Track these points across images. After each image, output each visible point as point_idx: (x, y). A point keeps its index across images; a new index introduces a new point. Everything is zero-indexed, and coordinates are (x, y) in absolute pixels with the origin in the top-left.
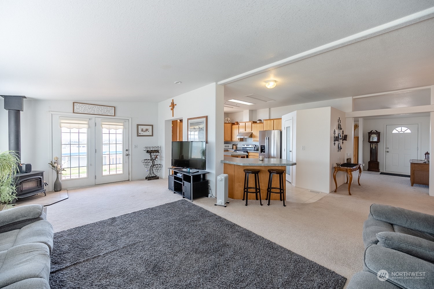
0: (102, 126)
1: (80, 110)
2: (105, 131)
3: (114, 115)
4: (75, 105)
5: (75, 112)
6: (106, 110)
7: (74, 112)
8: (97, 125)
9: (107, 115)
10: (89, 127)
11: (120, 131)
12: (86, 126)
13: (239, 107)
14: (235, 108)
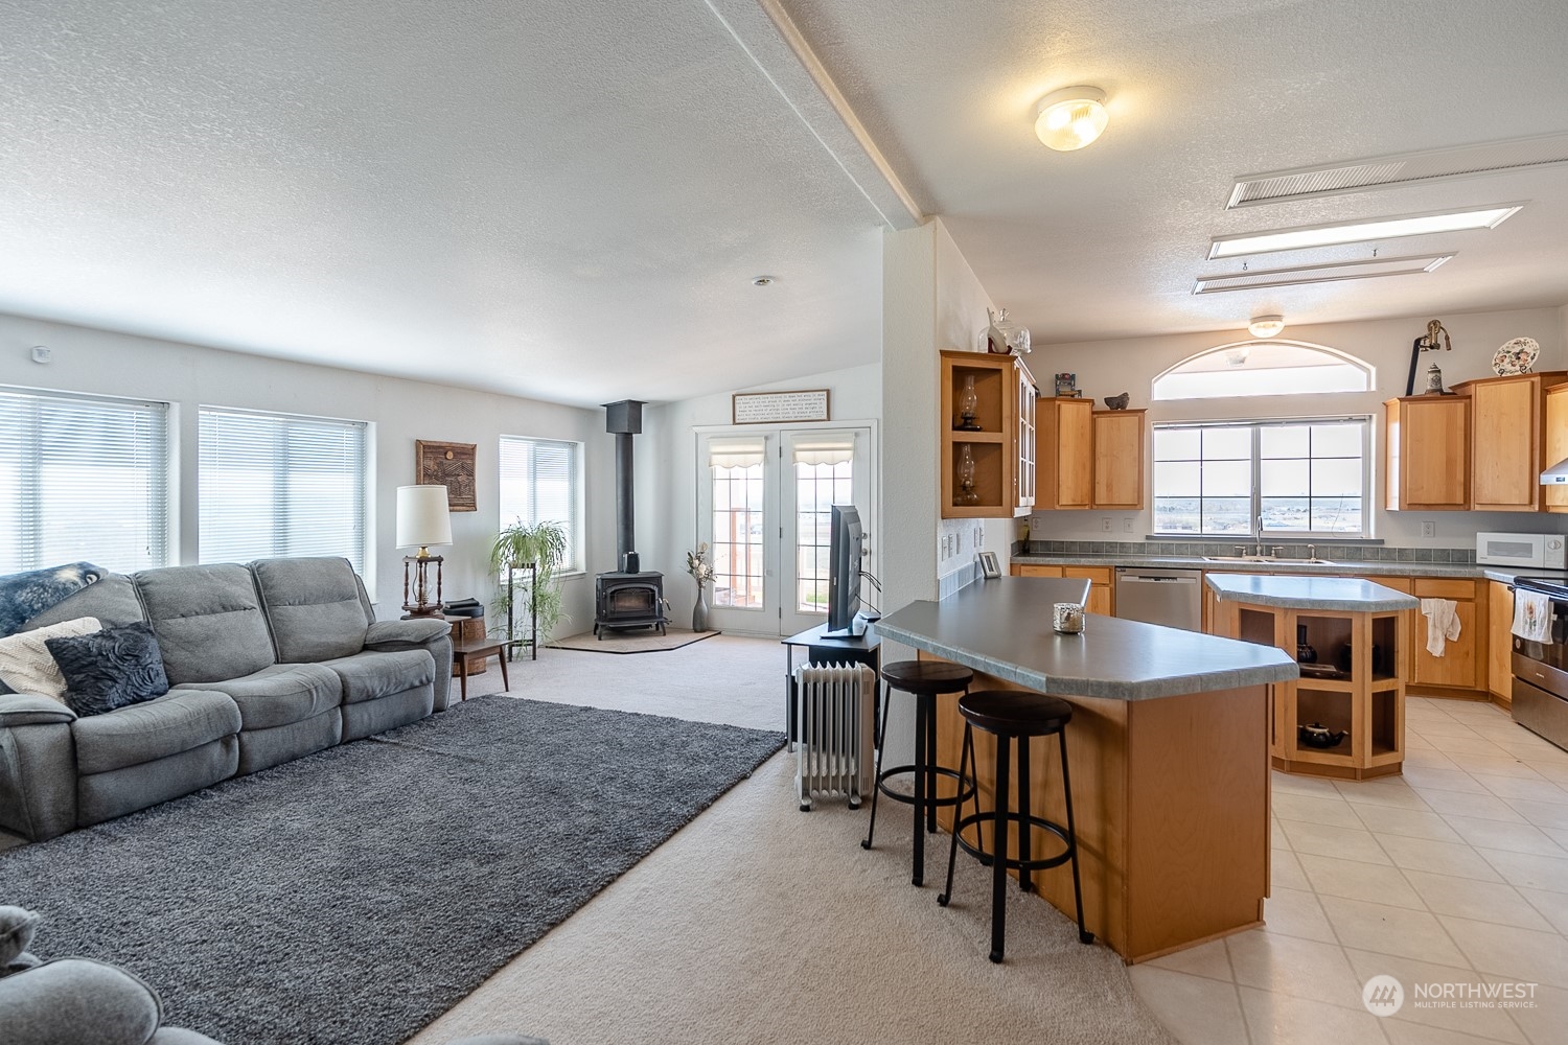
0: (794, 456)
1: (748, 413)
2: (804, 470)
3: (825, 417)
4: (737, 402)
5: (737, 421)
6: (804, 402)
7: (734, 423)
8: (783, 454)
9: (807, 418)
10: (766, 460)
11: (845, 469)
12: (760, 457)
13: (1453, 254)
14: (1433, 266)
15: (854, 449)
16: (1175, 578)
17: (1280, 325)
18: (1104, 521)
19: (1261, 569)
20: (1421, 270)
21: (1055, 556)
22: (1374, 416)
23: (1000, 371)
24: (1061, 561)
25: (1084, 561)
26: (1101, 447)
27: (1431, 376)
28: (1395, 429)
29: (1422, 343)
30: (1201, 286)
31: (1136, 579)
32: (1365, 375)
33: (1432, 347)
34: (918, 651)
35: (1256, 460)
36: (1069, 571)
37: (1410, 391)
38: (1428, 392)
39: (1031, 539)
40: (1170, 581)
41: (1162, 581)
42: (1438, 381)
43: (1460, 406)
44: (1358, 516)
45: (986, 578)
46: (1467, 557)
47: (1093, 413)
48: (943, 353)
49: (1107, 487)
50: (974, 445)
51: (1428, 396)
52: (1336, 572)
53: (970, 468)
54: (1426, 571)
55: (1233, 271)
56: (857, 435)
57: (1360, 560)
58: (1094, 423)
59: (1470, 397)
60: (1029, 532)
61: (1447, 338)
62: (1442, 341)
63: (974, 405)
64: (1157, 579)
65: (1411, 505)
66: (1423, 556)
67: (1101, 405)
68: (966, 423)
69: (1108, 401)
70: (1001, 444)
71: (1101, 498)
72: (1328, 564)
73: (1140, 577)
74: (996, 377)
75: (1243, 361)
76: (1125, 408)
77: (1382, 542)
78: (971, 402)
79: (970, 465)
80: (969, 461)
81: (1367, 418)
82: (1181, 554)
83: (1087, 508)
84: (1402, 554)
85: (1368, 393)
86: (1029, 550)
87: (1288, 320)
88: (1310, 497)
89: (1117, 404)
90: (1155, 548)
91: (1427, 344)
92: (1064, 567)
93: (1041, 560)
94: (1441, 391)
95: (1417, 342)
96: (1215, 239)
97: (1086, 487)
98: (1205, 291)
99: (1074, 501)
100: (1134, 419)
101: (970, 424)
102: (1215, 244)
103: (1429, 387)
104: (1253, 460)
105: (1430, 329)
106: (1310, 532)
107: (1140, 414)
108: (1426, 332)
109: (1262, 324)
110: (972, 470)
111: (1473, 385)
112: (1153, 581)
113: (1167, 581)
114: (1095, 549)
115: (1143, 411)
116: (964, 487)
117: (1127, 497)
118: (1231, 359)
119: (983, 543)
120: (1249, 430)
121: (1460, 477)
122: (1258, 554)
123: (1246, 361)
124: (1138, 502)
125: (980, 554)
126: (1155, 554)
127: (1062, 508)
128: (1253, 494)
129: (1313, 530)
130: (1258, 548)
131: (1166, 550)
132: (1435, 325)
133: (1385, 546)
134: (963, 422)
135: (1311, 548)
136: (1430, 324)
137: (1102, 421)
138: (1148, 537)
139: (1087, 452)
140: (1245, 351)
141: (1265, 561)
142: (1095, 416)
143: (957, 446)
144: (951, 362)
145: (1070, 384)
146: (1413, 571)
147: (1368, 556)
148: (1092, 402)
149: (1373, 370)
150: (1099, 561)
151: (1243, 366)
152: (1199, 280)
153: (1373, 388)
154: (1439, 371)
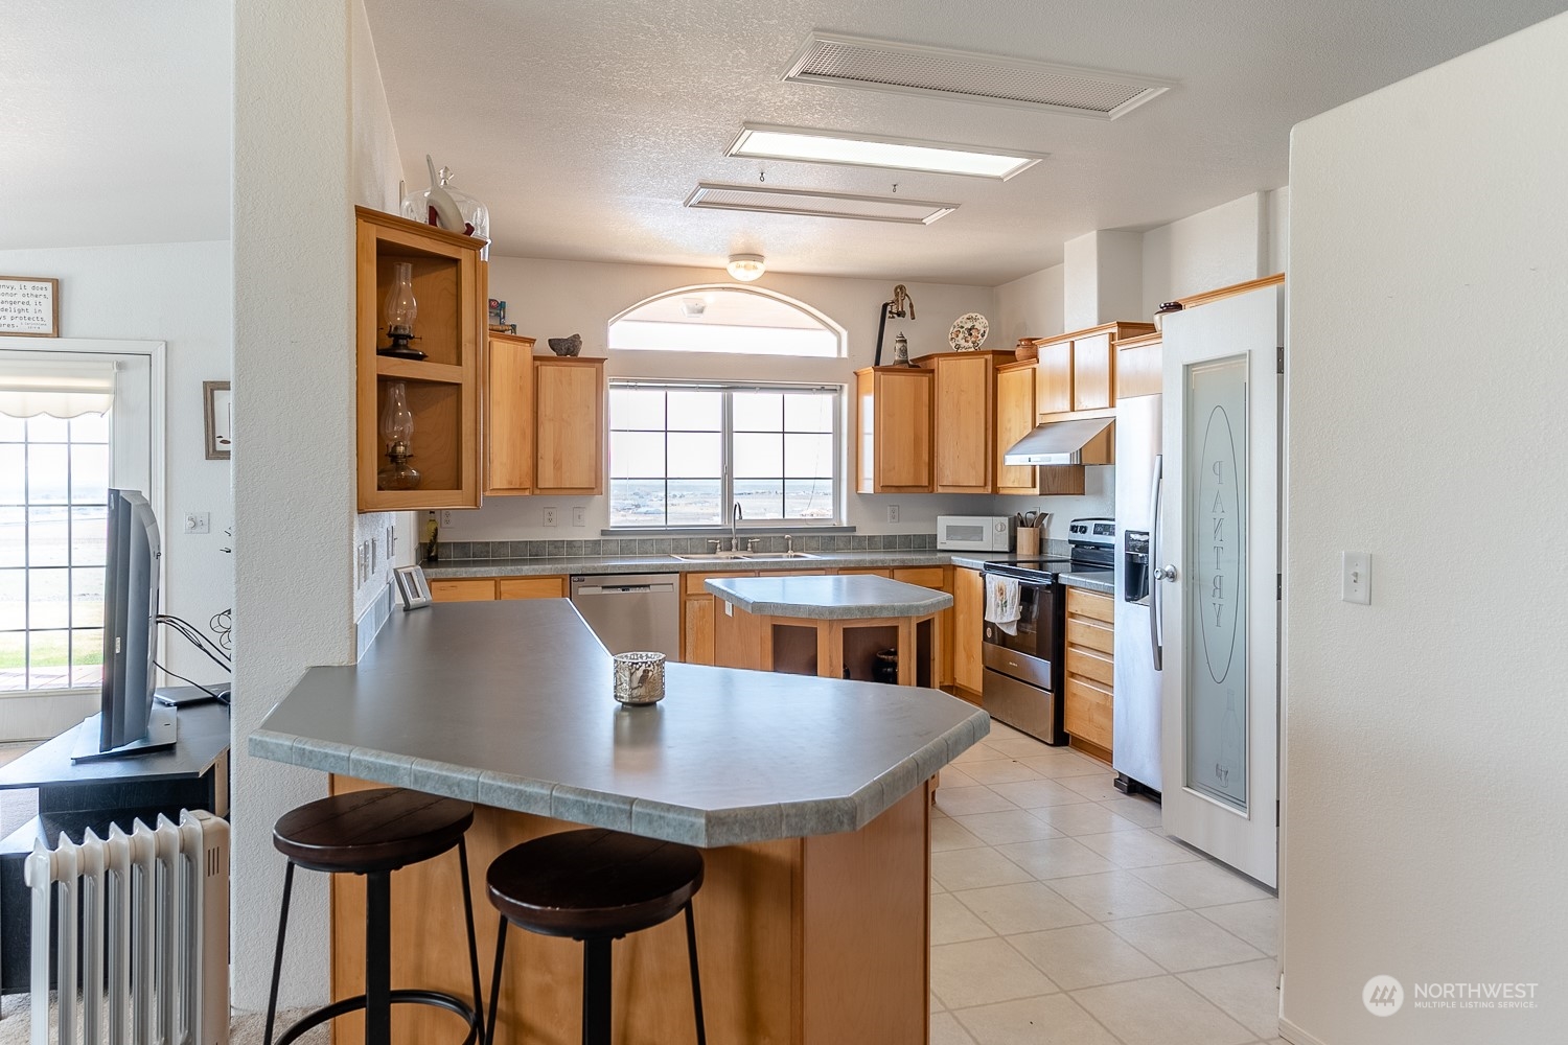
3: (47, 328)
13: (956, 206)
14: (933, 217)
15: (116, 392)
16: (648, 586)
17: (761, 267)
18: (547, 511)
19: (745, 568)
20: (919, 221)
21: (476, 563)
22: (846, 386)
23: (456, 262)
24: (493, 571)
25: (527, 569)
26: (546, 408)
27: (899, 346)
28: (868, 402)
29: (889, 308)
30: (702, 193)
31: (598, 591)
32: (834, 339)
33: (899, 315)
34: (332, 776)
35: (728, 432)
36: (505, 586)
37: (877, 362)
38: (896, 363)
39: (440, 540)
40: (642, 590)
41: (632, 591)
42: (904, 351)
43: (925, 380)
44: (829, 501)
45: (407, 609)
46: (927, 543)
47: (535, 358)
48: (363, 214)
49: (555, 462)
50: (411, 383)
51: (897, 367)
52: (823, 566)
53: (406, 422)
54: (903, 561)
55: (745, 181)
56: (120, 366)
57: (835, 551)
58: (536, 370)
59: (932, 371)
60: (436, 530)
61: (911, 306)
62: (907, 309)
63: (413, 314)
64: (625, 588)
65: (885, 488)
66: (890, 543)
67: (544, 349)
68: (396, 345)
69: (553, 343)
70: (459, 385)
71: (547, 478)
72: (811, 557)
73: (603, 587)
74: (450, 272)
75: (701, 311)
76: (576, 355)
77: (853, 529)
78: (407, 307)
79: (405, 420)
80: (402, 412)
81: (838, 388)
82: (644, 553)
83: (527, 493)
84: (870, 543)
85: (839, 359)
86: (436, 557)
87: (773, 263)
88: (784, 478)
89: (566, 349)
90: (612, 547)
91: (894, 310)
92: (497, 581)
93: (463, 572)
94: (907, 362)
95: (885, 306)
96: (750, 125)
97: (527, 463)
98: (702, 204)
99: (510, 483)
100: (591, 370)
101: (406, 347)
102: (748, 132)
103: (897, 358)
104: (724, 432)
105: (897, 295)
106: (784, 520)
107: (597, 365)
108: (893, 297)
109: (743, 263)
110: (409, 427)
111: (936, 359)
112: (620, 591)
113: (638, 590)
114: (533, 552)
115: (601, 361)
116: (394, 457)
117: (580, 478)
118: (688, 307)
119: (395, 552)
120: (718, 395)
121: (925, 457)
122: (734, 550)
123: (706, 312)
124: (595, 486)
125: (395, 570)
126: (613, 555)
127: (494, 494)
128: (724, 475)
129: (786, 517)
130: (734, 542)
131: (626, 550)
132: (900, 291)
133: (856, 534)
134: (394, 343)
135: (788, 539)
136: (896, 289)
137: (548, 372)
138: (604, 533)
139: (527, 415)
140: (709, 298)
141: (745, 558)
142: (538, 363)
143: (384, 382)
144: (374, 233)
145: (498, 315)
146: (893, 560)
147: (842, 546)
148: (532, 341)
149: (844, 334)
150: (547, 568)
151: (701, 318)
152: (703, 185)
153: (845, 354)
154: (905, 341)
